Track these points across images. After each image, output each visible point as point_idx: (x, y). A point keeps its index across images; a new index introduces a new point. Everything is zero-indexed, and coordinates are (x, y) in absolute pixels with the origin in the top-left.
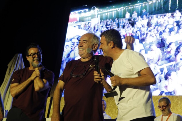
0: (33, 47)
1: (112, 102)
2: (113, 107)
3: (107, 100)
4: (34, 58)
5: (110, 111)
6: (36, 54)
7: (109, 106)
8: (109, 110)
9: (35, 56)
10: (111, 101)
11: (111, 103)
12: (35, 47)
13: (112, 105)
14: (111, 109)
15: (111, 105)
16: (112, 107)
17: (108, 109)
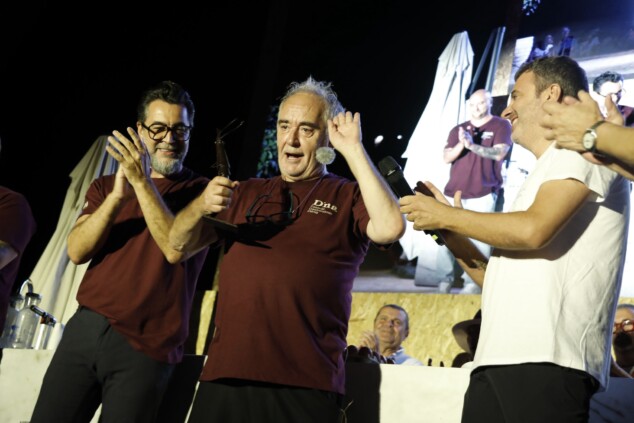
0: (165, 98)
1: (431, 314)
2: (433, 332)
3: (411, 306)
4: (160, 141)
5: (421, 347)
6: (169, 129)
7: (420, 327)
8: (416, 344)
9: (163, 134)
10: (425, 310)
11: (424, 319)
12: (171, 102)
13: (428, 326)
14: (425, 340)
15: (424, 325)
16: (430, 331)
17: (416, 339)
